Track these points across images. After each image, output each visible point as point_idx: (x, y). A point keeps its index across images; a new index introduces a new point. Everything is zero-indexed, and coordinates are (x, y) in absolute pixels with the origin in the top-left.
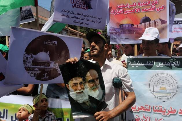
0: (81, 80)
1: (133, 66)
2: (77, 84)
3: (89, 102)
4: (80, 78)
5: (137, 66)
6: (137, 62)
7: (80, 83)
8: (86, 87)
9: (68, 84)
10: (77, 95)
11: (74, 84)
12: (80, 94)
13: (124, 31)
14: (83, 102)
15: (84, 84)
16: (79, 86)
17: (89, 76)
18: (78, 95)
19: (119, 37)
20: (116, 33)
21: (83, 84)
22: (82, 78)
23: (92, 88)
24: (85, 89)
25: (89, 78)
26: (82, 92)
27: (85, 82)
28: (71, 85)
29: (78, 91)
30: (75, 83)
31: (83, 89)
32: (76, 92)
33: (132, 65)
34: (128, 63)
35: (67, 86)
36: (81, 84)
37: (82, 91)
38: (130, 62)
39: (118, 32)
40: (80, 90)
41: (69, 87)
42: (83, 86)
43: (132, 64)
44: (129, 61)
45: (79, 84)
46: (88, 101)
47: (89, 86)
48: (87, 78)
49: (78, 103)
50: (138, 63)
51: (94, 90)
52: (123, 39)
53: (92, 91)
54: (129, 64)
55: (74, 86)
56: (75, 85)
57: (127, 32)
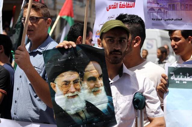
0: (76, 76)
1: (178, 81)
2: (69, 82)
3: (86, 111)
4: (76, 72)
5: (185, 81)
6: (184, 75)
7: (73, 81)
8: (83, 88)
9: (53, 82)
10: (67, 101)
11: (64, 83)
12: (73, 99)
13: (173, 5)
14: (75, 112)
15: (81, 83)
16: (72, 85)
17: (89, 71)
18: (70, 100)
19: (165, 16)
20: (160, 9)
21: (79, 83)
22: (79, 73)
23: (93, 90)
24: (82, 91)
25: (88, 74)
26: (77, 95)
27: (83, 80)
28: (60, 84)
29: (70, 94)
30: (66, 81)
31: (78, 90)
32: (66, 95)
33: (176, 79)
34: (170, 75)
35: (52, 86)
36: (75, 82)
37: (76, 93)
38: (172, 75)
39: (163, 7)
40: (74, 92)
41: (55, 86)
42: (78, 86)
43: (176, 77)
44: (171, 73)
45: (72, 83)
46: (84, 110)
47: (89, 86)
48: (86, 73)
49: (67, 114)
50: (187, 76)
51: (95, 93)
52: (172, 19)
53: (92, 94)
54: (172, 78)
55: (64, 86)
56: (66, 84)
57: (179, 7)
